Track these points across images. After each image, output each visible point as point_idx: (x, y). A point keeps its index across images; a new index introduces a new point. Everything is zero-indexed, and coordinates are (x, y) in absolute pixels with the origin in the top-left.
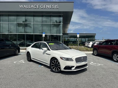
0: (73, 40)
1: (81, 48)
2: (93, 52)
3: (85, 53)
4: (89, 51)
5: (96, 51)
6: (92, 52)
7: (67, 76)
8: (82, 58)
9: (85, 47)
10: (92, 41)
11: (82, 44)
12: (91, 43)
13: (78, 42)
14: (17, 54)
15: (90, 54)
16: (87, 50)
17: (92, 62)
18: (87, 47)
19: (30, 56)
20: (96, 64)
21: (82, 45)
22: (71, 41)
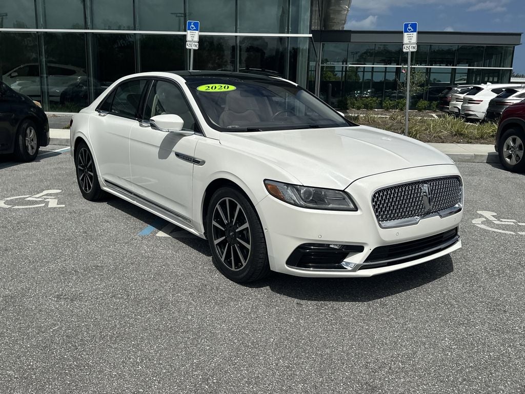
0: (378, 78)
1: (422, 121)
2: (499, 148)
3: (452, 156)
4: (470, 140)
5: (519, 141)
6: (491, 148)
7: (310, 306)
8: (425, 188)
9: (450, 114)
10: (493, 82)
11: (431, 100)
12: (487, 94)
13: (404, 84)
14: (31, 152)
15: (474, 158)
16: (459, 137)
17: (488, 215)
18: (457, 115)
19: (92, 168)
20: (511, 222)
21: (429, 108)
22: (367, 85)
